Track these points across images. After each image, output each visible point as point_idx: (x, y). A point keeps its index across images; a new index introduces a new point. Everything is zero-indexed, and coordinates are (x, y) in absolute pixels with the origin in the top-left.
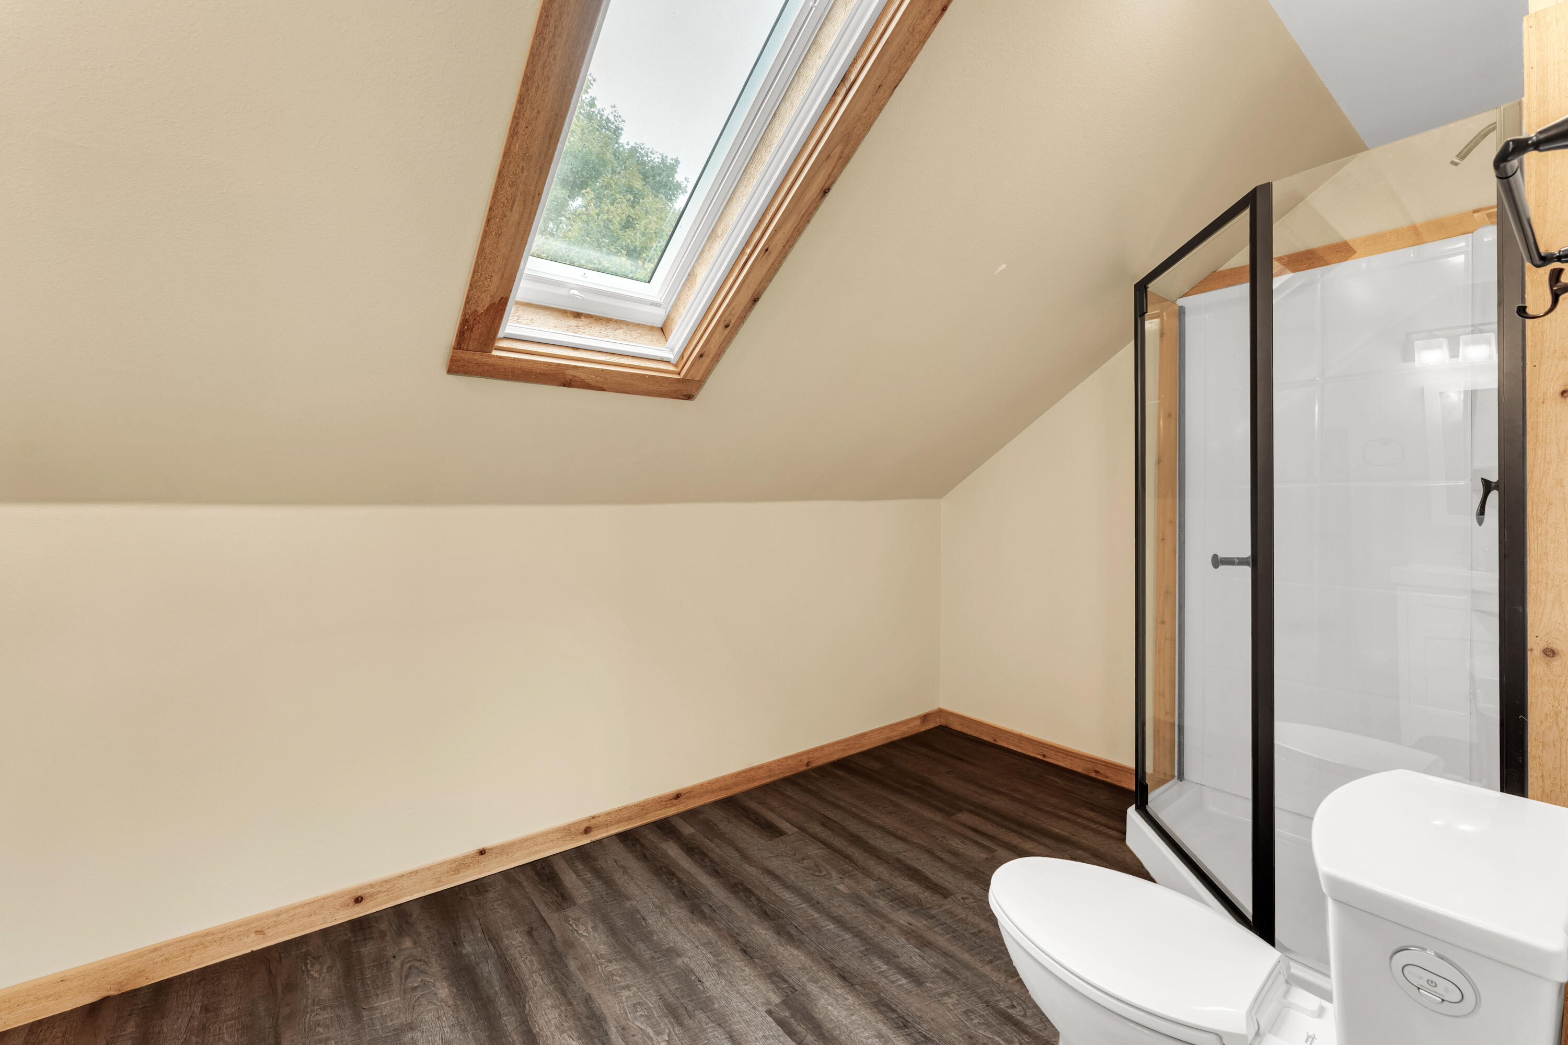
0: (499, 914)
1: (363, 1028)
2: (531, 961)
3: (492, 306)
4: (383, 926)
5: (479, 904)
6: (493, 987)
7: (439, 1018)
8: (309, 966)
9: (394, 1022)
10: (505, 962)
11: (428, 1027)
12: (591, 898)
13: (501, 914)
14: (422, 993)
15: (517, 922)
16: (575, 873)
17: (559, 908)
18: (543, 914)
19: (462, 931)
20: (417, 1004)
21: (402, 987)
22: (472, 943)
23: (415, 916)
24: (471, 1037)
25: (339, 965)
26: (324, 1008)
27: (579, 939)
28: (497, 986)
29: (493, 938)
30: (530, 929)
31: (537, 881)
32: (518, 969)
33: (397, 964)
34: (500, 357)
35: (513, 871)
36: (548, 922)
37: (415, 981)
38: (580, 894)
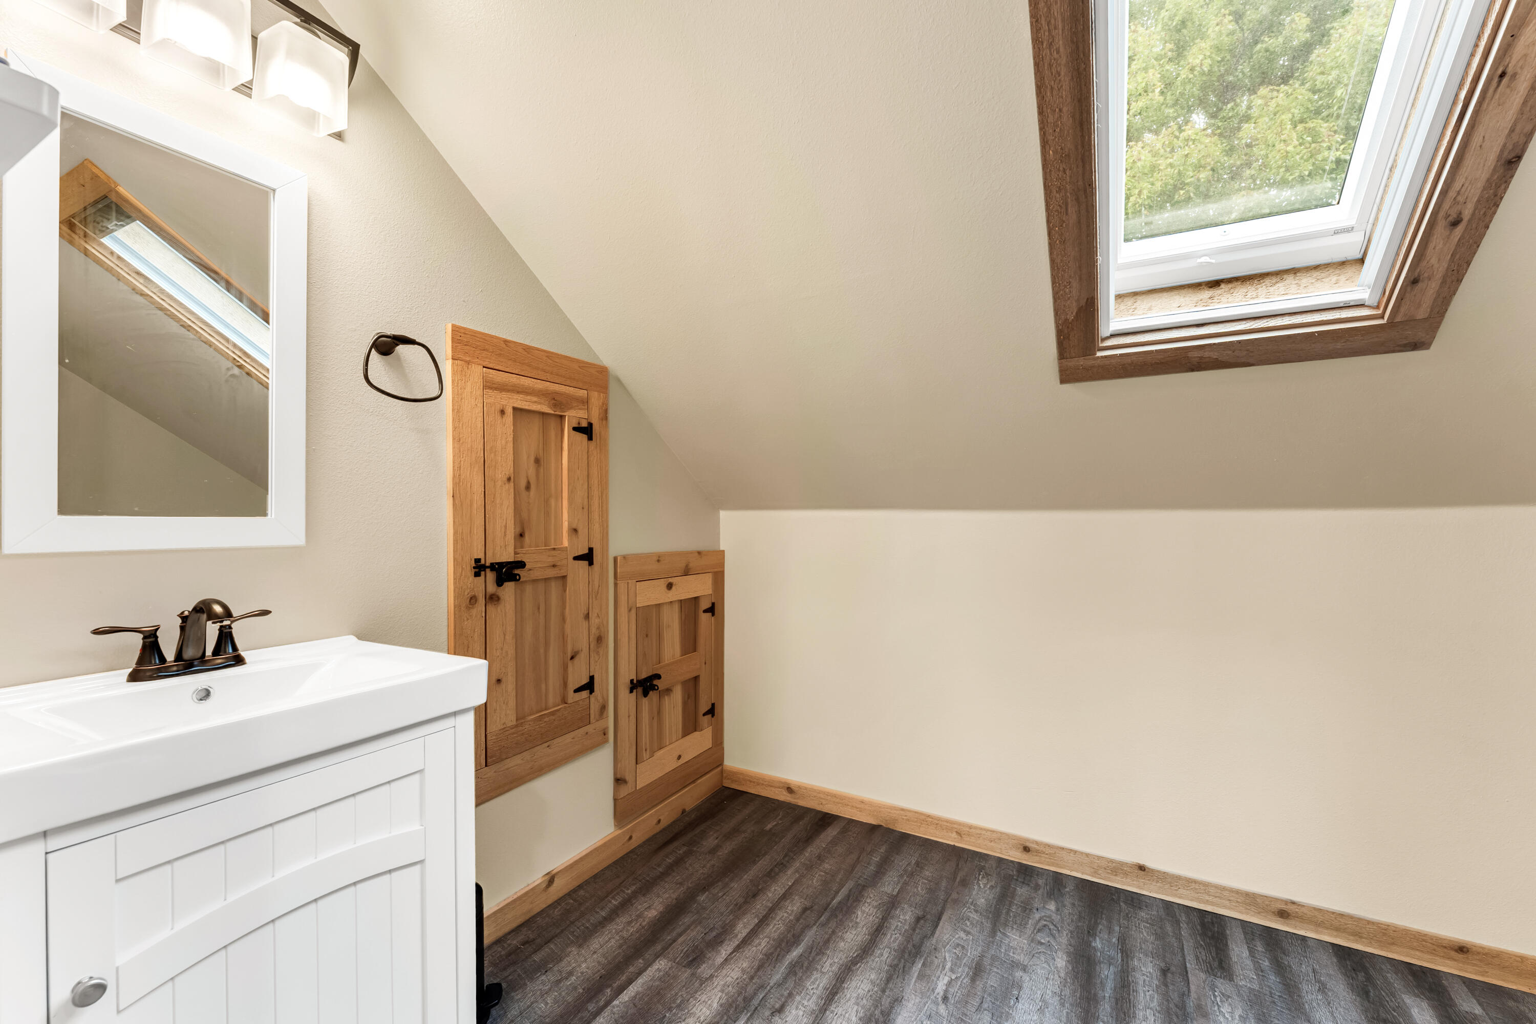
0: (1142, 936)
1: (993, 942)
2: (1152, 998)
3: (1080, 310)
4: (1041, 882)
5: (1127, 914)
6: (1103, 991)
7: (1047, 979)
8: (981, 876)
9: (1015, 956)
10: (1126, 979)
11: (1036, 979)
12: (1256, 986)
13: (1144, 936)
14: (1044, 950)
15: (1156, 953)
16: (1250, 951)
17: (1209, 970)
18: (1188, 965)
19: (1100, 927)
20: (1037, 955)
21: (1032, 935)
22: (1104, 942)
23: (1067, 890)
24: (1065, 1014)
25: (998, 889)
26: (976, 911)
27: (1217, 1015)
28: (1108, 992)
29: (1126, 953)
30: (1167, 968)
31: (1198, 931)
32: (1135, 994)
33: (1037, 916)
34: (1106, 357)
35: (1177, 906)
36: (1190, 975)
37: (1043, 938)
38: (1244, 975)
